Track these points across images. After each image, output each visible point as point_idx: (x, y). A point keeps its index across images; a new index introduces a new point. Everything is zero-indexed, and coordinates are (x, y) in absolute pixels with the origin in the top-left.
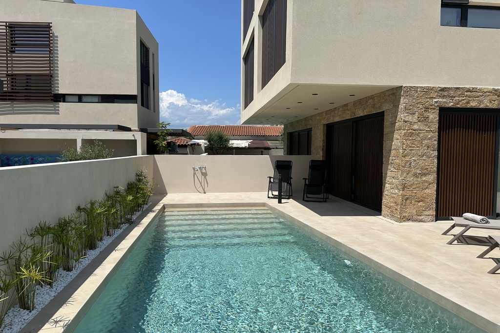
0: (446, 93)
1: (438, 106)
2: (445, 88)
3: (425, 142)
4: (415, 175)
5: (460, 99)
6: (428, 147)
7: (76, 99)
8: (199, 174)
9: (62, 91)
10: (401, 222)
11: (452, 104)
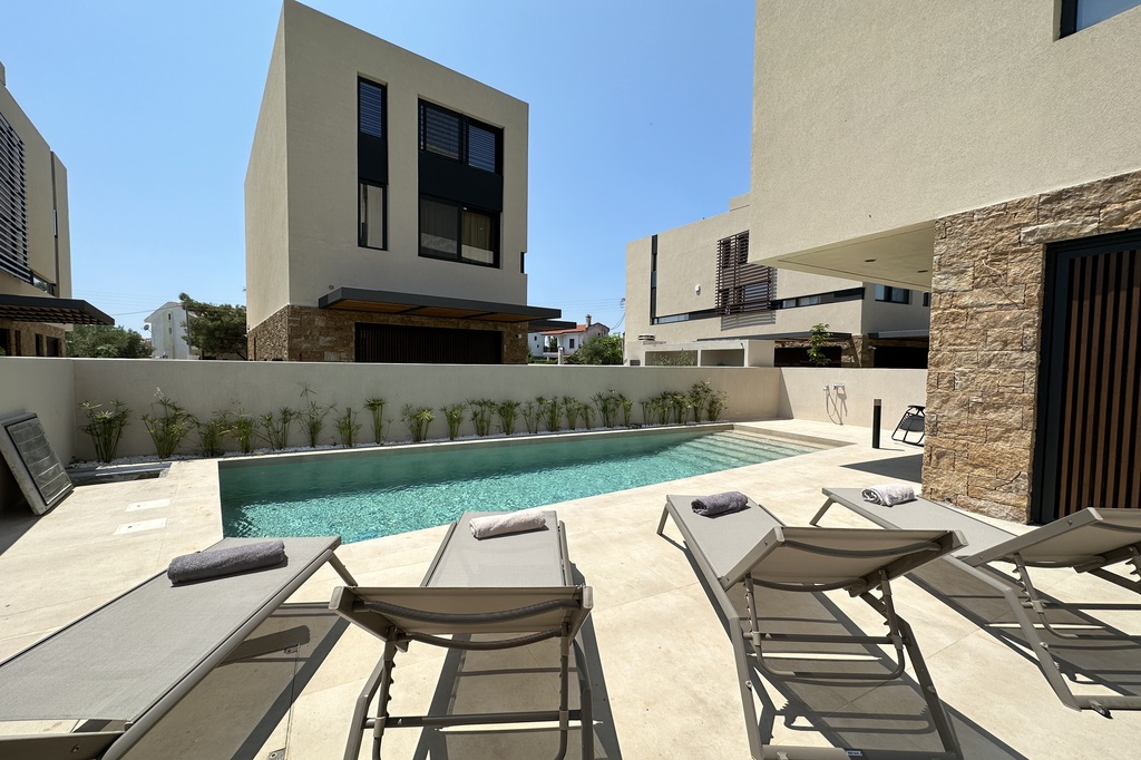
1: (1039, 241)
2: (1068, 191)
3: (995, 332)
4: (966, 406)
6: (1005, 343)
7: (794, 303)
8: (834, 396)
9: (779, 297)
11: (1095, 225)
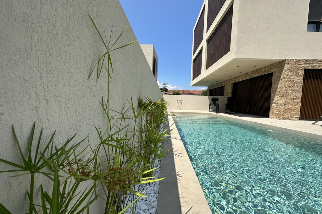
0: (308, 62)
1: (304, 68)
2: (308, 60)
3: (296, 84)
4: (291, 99)
5: (315, 65)
6: (298, 87)
10: (282, 120)
11: (311, 67)
